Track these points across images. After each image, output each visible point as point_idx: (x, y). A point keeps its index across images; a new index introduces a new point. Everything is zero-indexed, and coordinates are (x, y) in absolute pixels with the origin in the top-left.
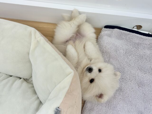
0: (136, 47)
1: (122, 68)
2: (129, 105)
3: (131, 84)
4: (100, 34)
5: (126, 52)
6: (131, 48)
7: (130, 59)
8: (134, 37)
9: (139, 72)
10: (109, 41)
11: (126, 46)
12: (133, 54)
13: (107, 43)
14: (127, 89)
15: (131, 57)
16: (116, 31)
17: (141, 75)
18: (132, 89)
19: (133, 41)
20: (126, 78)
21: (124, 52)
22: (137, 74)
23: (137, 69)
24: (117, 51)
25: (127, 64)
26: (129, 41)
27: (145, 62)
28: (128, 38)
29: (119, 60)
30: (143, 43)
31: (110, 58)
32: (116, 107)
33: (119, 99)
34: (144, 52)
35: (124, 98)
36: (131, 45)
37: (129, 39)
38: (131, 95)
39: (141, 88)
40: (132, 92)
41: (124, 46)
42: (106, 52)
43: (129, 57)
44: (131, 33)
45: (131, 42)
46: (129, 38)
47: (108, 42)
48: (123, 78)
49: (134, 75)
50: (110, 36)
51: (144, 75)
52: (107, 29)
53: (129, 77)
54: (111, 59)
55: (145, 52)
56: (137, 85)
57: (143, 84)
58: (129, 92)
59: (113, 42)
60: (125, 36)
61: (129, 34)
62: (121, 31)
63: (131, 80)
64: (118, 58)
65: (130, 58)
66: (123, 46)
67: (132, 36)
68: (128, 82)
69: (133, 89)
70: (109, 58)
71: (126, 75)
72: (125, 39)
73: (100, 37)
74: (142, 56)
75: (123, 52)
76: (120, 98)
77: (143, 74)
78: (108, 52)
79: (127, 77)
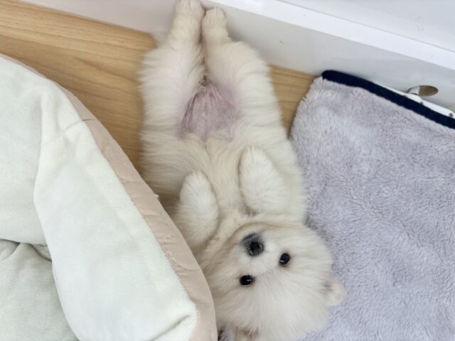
0: (408, 155)
1: (357, 222)
2: (357, 333)
3: (376, 272)
4: (305, 97)
5: (376, 172)
6: (392, 158)
7: (386, 196)
8: (408, 122)
9: (404, 239)
10: (334, 129)
11: (379, 148)
12: (397, 179)
13: (326, 132)
14: (359, 286)
15: (388, 188)
16: (360, 94)
17: (407, 250)
18: (374, 287)
19: (404, 136)
20: (362, 252)
21: (372, 172)
22: (396, 244)
23: (399, 230)
24: (351, 167)
25: (376, 211)
26: (391, 133)
27: (426, 209)
28: (390, 123)
29: (355, 197)
30: (431, 146)
31: (326, 185)
32: (321, 335)
33: (334, 312)
34: (429, 178)
35: (347, 312)
36: (392, 149)
37: (392, 127)
38: (368, 305)
39: (399, 287)
40: (374, 296)
41: (374, 151)
42: (317, 163)
43: (384, 189)
44: (401, 109)
45: (395, 138)
46: (392, 123)
47: (328, 131)
48: (353, 253)
49: (388, 247)
50: (336, 109)
51: (416, 249)
52: (331, 84)
53: (373, 250)
54: (330, 189)
55: (432, 176)
56: (391, 277)
57: (407, 274)
58: (365, 294)
59: (345, 134)
60: (380, 117)
61: (395, 112)
62: (375, 97)
63: (377, 260)
64: (352, 191)
65: (386, 192)
66: (371, 151)
67: (402, 119)
68: (366, 266)
69: (377, 289)
70: (323, 186)
71: (364, 243)
72: (379, 126)
73: (306, 106)
74: (421, 189)
75: (367, 170)
76: (337, 312)
77: (415, 246)
78: (324, 163)
79: (367, 250)
